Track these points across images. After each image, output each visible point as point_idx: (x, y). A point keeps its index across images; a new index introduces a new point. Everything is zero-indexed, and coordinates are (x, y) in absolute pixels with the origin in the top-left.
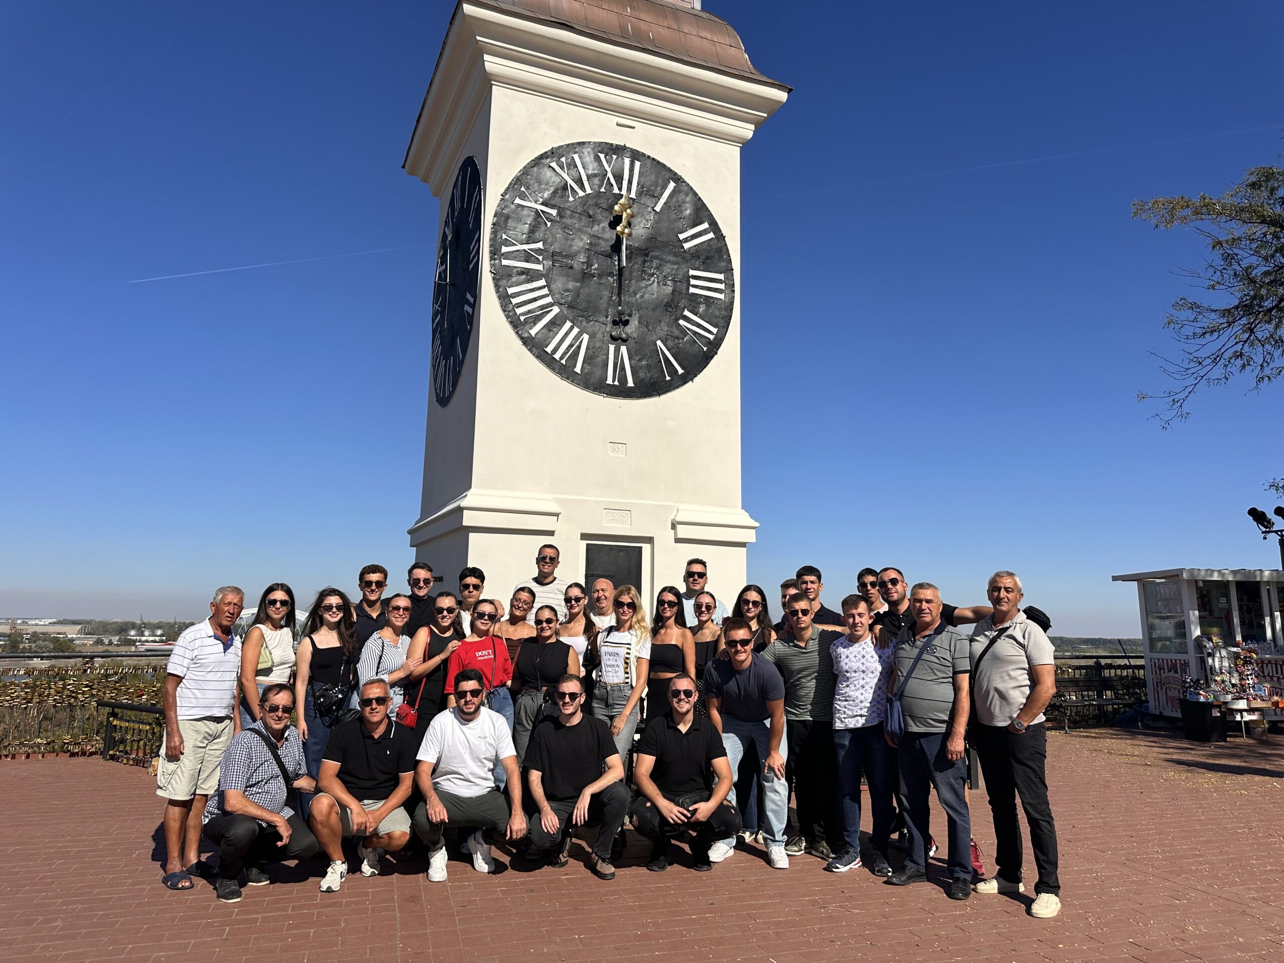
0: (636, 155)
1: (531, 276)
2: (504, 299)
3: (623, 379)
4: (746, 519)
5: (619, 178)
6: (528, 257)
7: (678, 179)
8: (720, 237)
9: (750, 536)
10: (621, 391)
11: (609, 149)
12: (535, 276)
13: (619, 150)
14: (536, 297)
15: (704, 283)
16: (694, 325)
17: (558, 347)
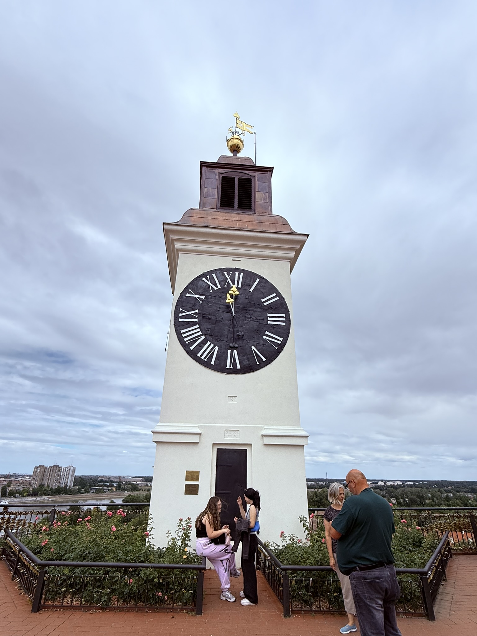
1: (192, 324)
2: (179, 335)
3: (235, 366)
5: (233, 281)
6: (191, 317)
7: (261, 278)
8: (282, 298)
10: (234, 371)
11: (228, 270)
12: (194, 324)
13: (235, 270)
14: (193, 332)
15: (274, 319)
16: (270, 337)
17: (203, 354)
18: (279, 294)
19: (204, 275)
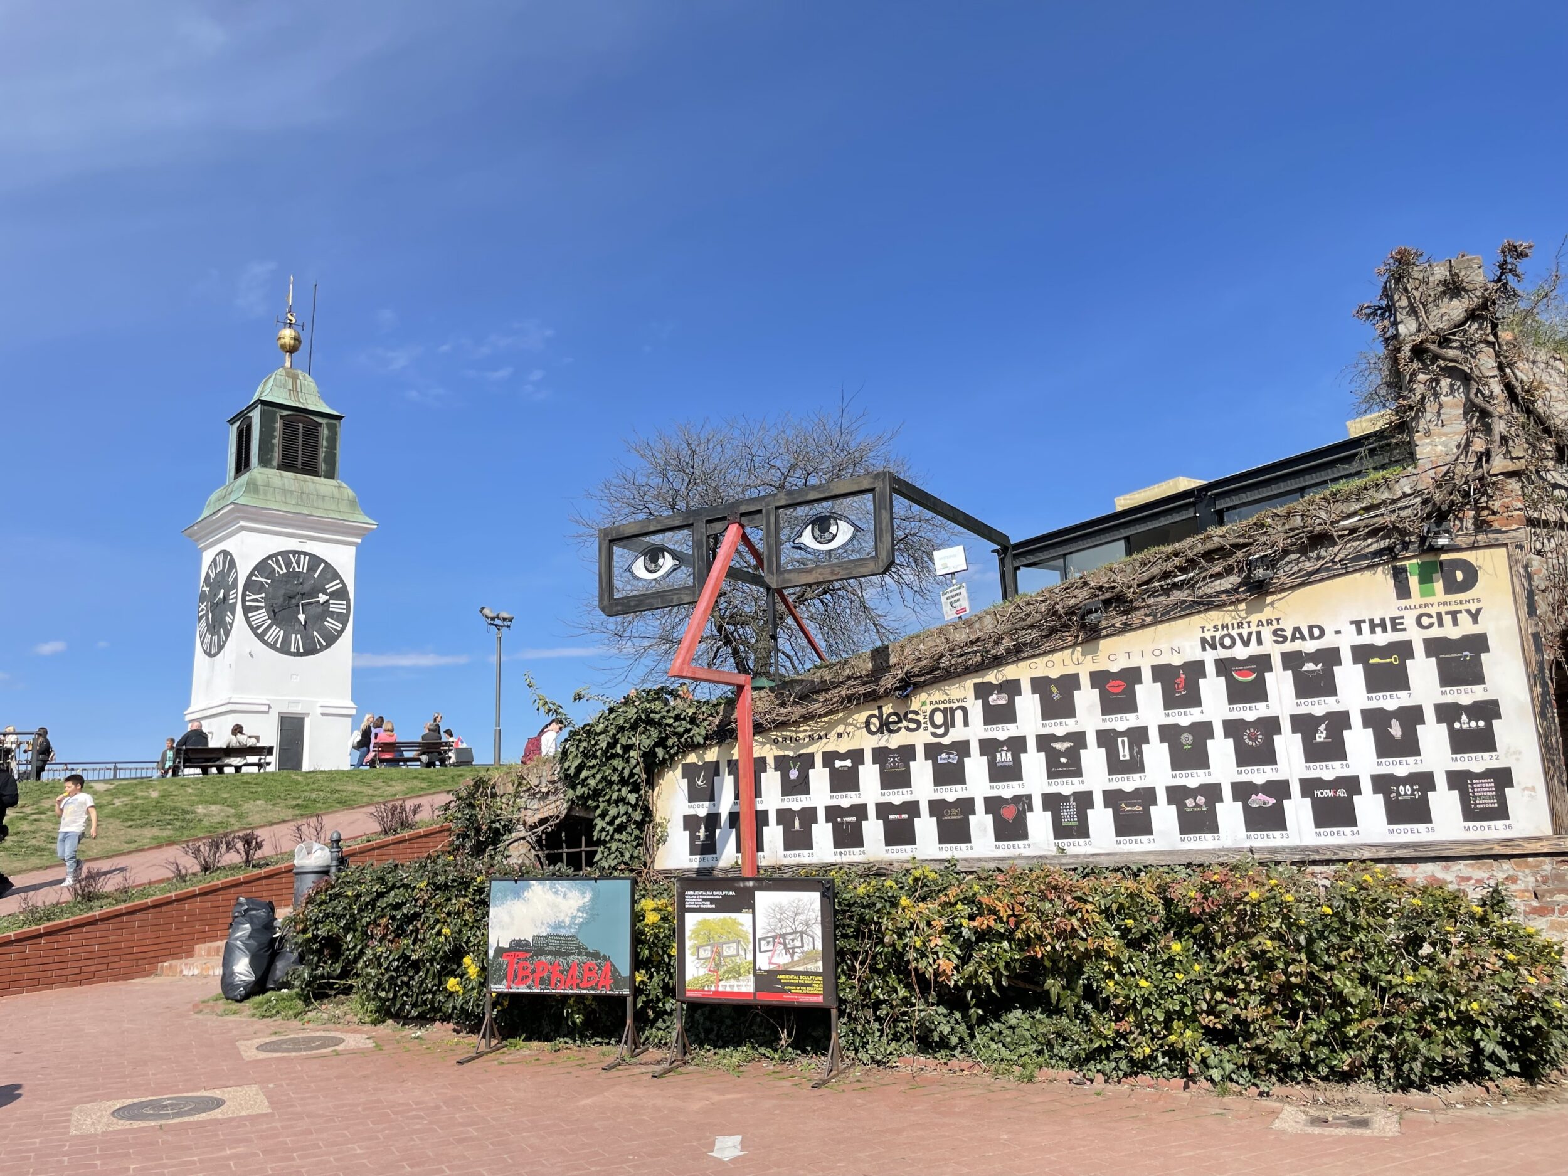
0: (306, 554)
1: (258, 608)
2: (247, 619)
3: (298, 649)
4: (352, 704)
5: (298, 564)
6: (257, 600)
7: (326, 563)
8: (344, 586)
9: (354, 712)
10: (297, 654)
11: (295, 553)
12: (261, 608)
13: (299, 553)
14: (261, 616)
15: (336, 606)
16: (331, 624)
17: (270, 636)
18: (342, 582)
19: (270, 557)
